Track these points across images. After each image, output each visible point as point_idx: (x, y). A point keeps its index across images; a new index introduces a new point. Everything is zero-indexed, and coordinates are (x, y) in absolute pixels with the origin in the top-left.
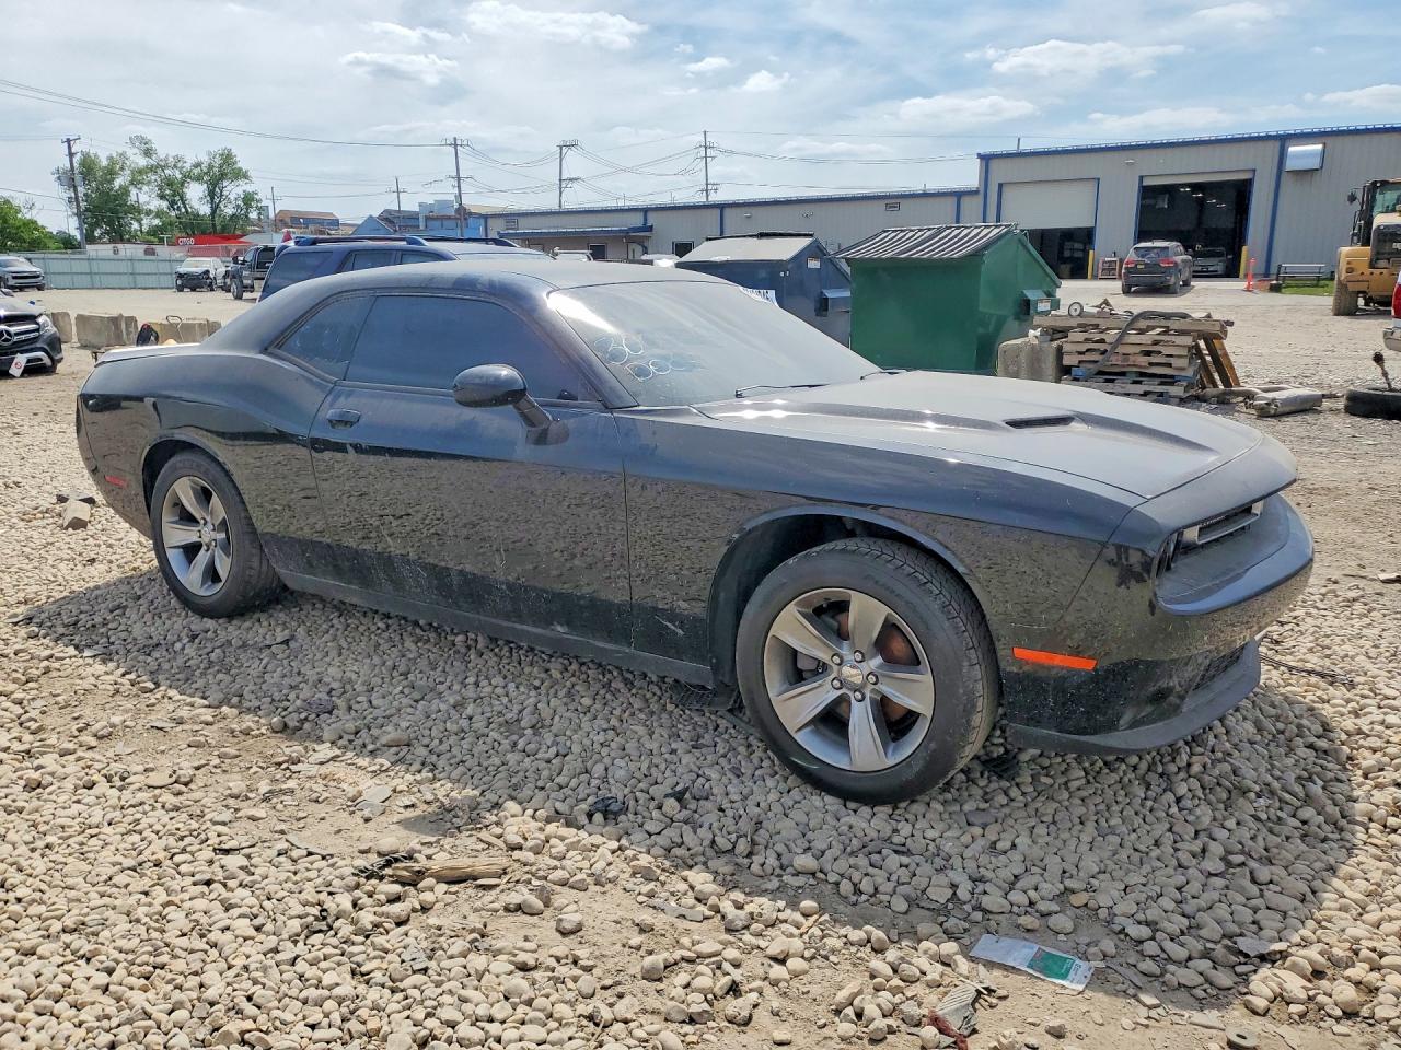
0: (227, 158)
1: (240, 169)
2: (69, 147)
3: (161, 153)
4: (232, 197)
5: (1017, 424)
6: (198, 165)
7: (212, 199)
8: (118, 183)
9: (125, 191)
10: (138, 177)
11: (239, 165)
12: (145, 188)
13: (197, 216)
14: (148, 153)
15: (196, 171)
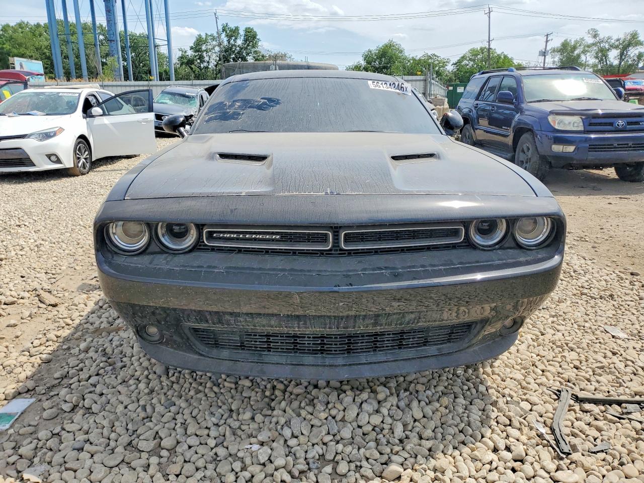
0: (634, 36)
1: (639, 41)
2: (547, 38)
3: (601, 36)
4: (632, 55)
5: (224, 156)
6: (618, 40)
7: (621, 57)
8: (576, 52)
9: (579, 56)
10: (587, 49)
11: (639, 39)
12: (588, 54)
13: (611, 66)
14: (595, 36)
15: (617, 43)
